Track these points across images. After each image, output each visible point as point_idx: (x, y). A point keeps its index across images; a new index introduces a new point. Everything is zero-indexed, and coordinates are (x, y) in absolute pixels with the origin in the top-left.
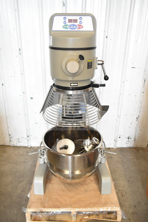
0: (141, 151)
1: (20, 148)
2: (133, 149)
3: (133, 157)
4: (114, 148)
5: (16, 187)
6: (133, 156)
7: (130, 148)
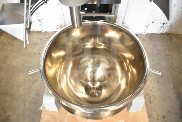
0: (174, 39)
1: (34, 33)
2: (165, 36)
3: (165, 48)
4: (143, 34)
5: (29, 88)
6: (165, 45)
7: (161, 34)
